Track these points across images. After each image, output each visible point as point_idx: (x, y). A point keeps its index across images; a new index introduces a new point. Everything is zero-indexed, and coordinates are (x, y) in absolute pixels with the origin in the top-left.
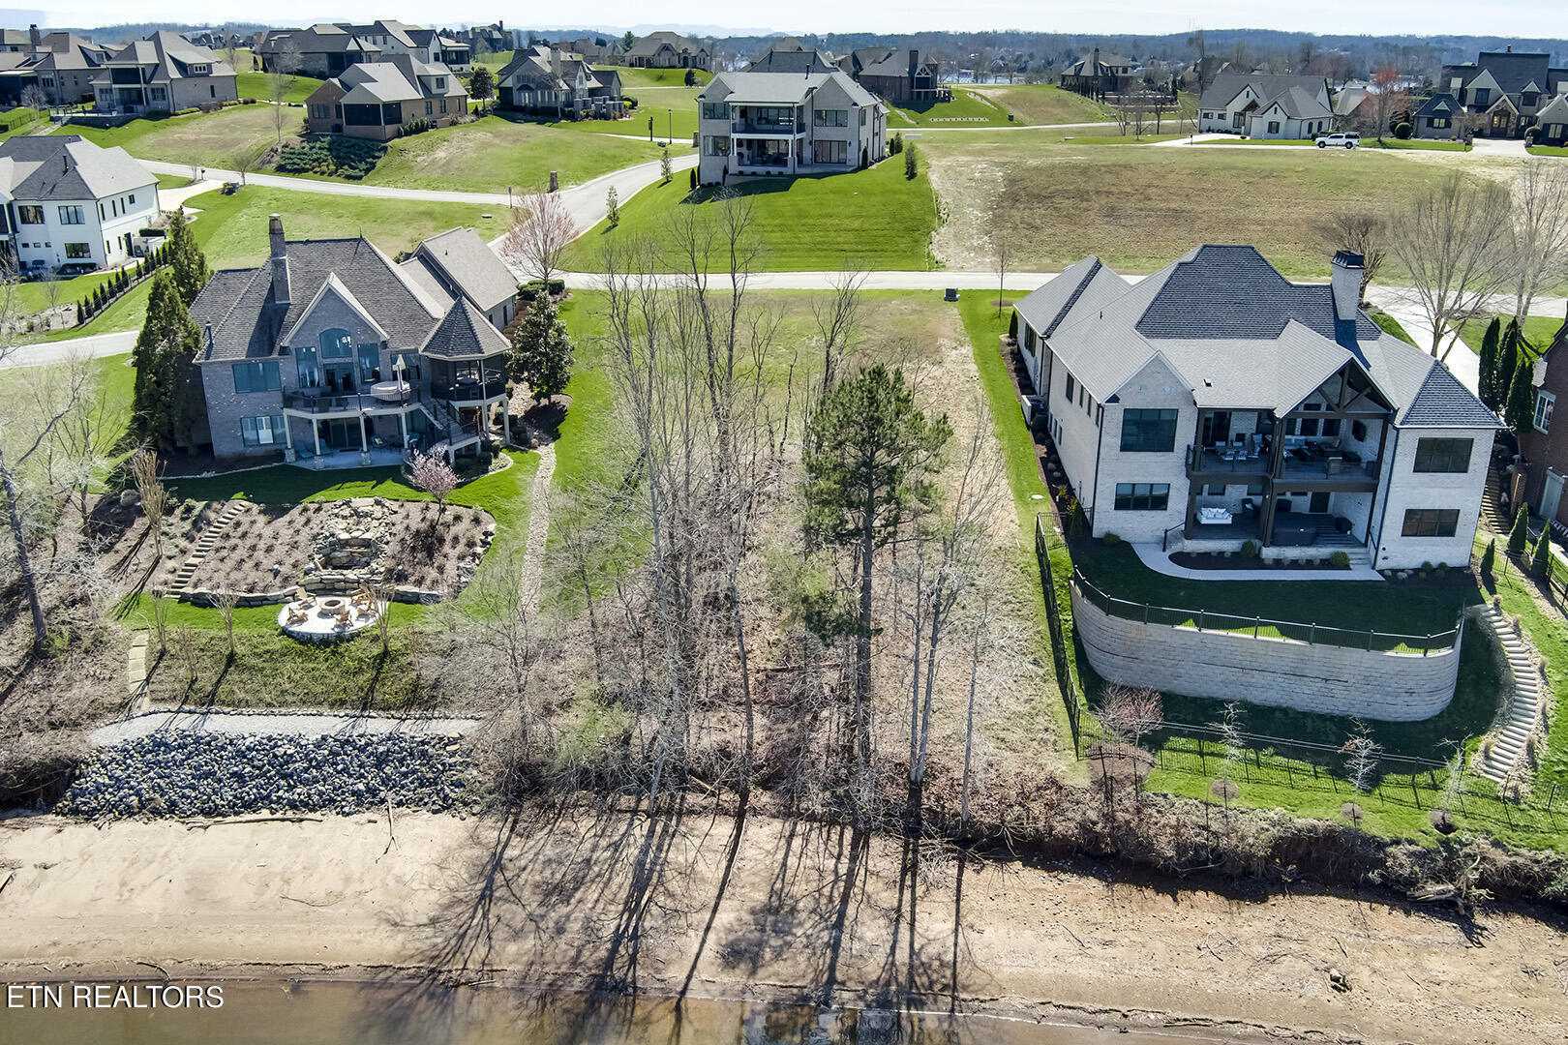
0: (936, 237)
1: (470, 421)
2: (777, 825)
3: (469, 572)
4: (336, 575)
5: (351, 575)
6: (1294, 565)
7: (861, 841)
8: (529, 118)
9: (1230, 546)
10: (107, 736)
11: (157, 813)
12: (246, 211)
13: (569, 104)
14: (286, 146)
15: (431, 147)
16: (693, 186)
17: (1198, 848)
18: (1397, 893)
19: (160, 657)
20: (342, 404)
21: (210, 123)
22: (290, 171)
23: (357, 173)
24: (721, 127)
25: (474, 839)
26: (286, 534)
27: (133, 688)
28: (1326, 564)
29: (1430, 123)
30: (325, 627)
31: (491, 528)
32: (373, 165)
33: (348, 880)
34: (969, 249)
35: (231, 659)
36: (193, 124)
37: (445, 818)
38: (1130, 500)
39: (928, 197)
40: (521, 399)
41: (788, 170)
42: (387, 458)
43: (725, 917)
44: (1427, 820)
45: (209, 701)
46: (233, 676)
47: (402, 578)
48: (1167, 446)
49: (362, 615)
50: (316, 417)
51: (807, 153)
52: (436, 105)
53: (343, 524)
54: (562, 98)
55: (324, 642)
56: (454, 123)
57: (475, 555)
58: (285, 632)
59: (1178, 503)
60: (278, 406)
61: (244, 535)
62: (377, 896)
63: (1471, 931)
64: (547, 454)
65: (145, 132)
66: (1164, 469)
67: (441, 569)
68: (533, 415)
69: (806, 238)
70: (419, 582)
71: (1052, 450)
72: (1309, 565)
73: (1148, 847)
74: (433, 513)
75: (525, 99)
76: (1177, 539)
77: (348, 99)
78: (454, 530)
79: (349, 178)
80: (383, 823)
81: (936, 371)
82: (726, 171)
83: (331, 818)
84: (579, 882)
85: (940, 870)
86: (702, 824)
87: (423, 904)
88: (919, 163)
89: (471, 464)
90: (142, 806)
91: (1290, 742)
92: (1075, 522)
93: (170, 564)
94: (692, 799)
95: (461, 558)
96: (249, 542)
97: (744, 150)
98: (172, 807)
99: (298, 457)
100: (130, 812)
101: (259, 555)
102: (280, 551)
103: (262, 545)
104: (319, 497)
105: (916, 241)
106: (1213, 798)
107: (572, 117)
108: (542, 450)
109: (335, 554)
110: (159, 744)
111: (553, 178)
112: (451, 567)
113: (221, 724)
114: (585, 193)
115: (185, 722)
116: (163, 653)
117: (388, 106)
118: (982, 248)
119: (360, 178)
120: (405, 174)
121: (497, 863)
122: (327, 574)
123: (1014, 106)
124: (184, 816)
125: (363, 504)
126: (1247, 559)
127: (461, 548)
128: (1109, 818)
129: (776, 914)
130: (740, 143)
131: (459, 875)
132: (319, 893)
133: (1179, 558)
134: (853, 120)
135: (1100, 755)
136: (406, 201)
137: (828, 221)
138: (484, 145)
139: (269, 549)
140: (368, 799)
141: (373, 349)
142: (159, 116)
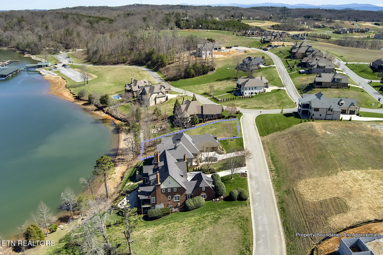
0: (275, 133)
14: (305, 85)
22: (299, 89)
23: (302, 92)
32: (306, 92)
36: (311, 76)
39: (289, 127)
52: (336, 84)
65: (302, 76)
117: (317, 82)
142: (309, 73)
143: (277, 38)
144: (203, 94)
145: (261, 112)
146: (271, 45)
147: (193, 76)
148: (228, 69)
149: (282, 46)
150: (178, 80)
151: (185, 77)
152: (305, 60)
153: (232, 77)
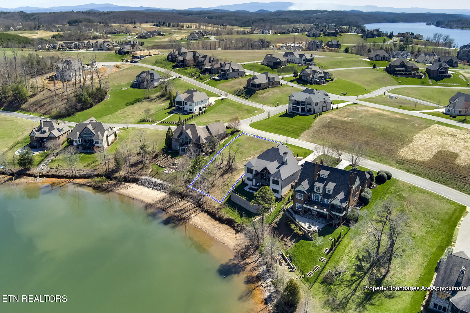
0: (304, 132)
2: (191, 203)
5: (174, 167)
8: (302, 83)
9: (257, 188)
11: (143, 186)
12: (221, 104)
13: (311, 80)
14: (240, 90)
15: (264, 93)
17: (220, 217)
18: (234, 228)
19: (152, 171)
21: (234, 82)
22: (237, 95)
23: (247, 97)
26: (171, 161)
27: (148, 174)
33: (153, 196)
34: (307, 135)
35: (158, 173)
36: (231, 81)
37: (164, 193)
39: (311, 123)
41: (299, 113)
44: (242, 222)
45: (153, 177)
46: (157, 175)
47: (178, 169)
48: (252, 173)
52: (271, 84)
53: (177, 161)
56: (274, 87)
58: (164, 171)
60: (179, 145)
61: (168, 160)
62: (153, 198)
63: (237, 233)
66: (251, 176)
67: (182, 169)
69: (286, 128)
73: (216, 215)
76: (252, 186)
77: (251, 82)
80: (160, 192)
83: (156, 191)
84: (169, 202)
85: (198, 211)
86: (185, 201)
87: (157, 200)
93: (159, 161)
94: (186, 199)
99: (179, 151)
101: (167, 162)
104: (177, 157)
106: (226, 213)
109: (174, 164)
110: (147, 179)
111: (278, 104)
113: (153, 179)
115: (150, 178)
117: (257, 84)
118: (309, 135)
119: (247, 98)
121: (165, 199)
122: (171, 166)
124: (145, 187)
125: (180, 159)
128: (216, 211)
131: (161, 198)
132: (150, 196)
133: (250, 188)
135: (221, 205)
137: (292, 125)
139: (169, 162)
140: (160, 190)
141: (190, 140)
142: (226, 79)
143: (136, 46)
144: (139, 122)
145: (251, 121)
146: (137, 56)
147: (91, 106)
148: (123, 89)
149: (149, 55)
150: (73, 114)
151: (82, 109)
152: (208, 66)
153: (141, 97)
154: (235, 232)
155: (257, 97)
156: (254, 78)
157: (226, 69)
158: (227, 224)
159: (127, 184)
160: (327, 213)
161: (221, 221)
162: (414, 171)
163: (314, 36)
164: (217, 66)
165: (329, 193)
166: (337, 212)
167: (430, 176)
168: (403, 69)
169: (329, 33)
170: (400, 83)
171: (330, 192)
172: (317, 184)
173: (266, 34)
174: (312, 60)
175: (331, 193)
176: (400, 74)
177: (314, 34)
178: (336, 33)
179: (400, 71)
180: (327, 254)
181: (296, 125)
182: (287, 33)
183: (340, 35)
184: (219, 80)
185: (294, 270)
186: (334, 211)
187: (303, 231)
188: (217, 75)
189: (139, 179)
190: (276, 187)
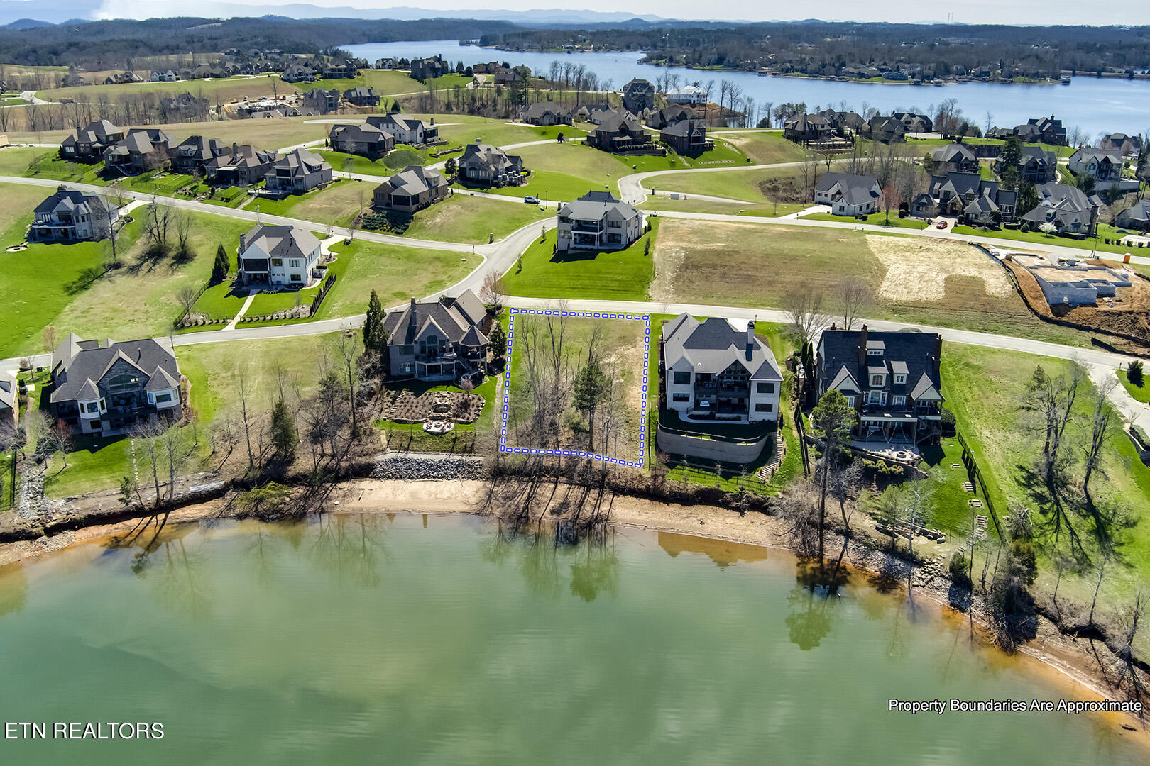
0: (651, 285)
1: (474, 366)
2: (567, 486)
3: (478, 415)
4: (438, 415)
5: (443, 415)
6: (724, 419)
7: (588, 490)
8: (475, 185)
9: (707, 413)
10: (379, 458)
11: (397, 478)
12: (357, 254)
13: (495, 177)
14: (365, 215)
15: (433, 217)
16: (555, 251)
17: (676, 492)
18: (726, 505)
19: (390, 437)
20: (435, 360)
21: (324, 197)
22: (369, 229)
23: (400, 230)
24: (567, 226)
25: (485, 486)
26: (421, 402)
27: (385, 446)
28: (734, 419)
29: (918, 209)
30: (438, 430)
31: (484, 401)
32: (408, 227)
33: (452, 494)
34: (663, 291)
35: (411, 438)
36: (316, 197)
37: (476, 481)
38: (677, 398)
39: (651, 265)
40: (490, 356)
41: (595, 247)
42: (448, 378)
43: (551, 505)
44: (737, 488)
45: (407, 450)
46: (413, 443)
47: (458, 416)
48: (688, 382)
49: (448, 427)
50: (427, 364)
51: (605, 238)
52: (434, 193)
53: (438, 399)
54: (492, 175)
55: (438, 434)
56: (442, 200)
57: (480, 410)
58: (426, 431)
59: (692, 400)
60: (413, 360)
61: (408, 402)
62: (460, 498)
63: (742, 514)
64: (500, 377)
65: (295, 203)
66: (687, 389)
67: (470, 414)
68: (493, 362)
69: (599, 283)
70: (464, 418)
71: (664, 380)
72: (729, 419)
73: (662, 492)
74: (466, 397)
75: (473, 174)
76: (691, 410)
77: (395, 193)
78: (473, 402)
79: (397, 233)
80: (459, 482)
81: (633, 350)
82: (569, 245)
83: (445, 480)
84: (513, 497)
85: (608, 496)
86: (546, 485)
87: (473, 500)
88: (651, 246)
89: (477, 380)
90: (393, 476)
91: (708, 467)
92: (663, 404)
93: (386, 410)
94: (544, 479)
95: (475, 411)
96: (410, 404)
97: (577, 237)
98: (401, 477)
99: (419, 376)
100: (389, 478)
101: (414, 408)
102: (420, 407)
103: (414, 405)
104: (430, 390)
105: (643, 287)
106: (682, 480)
107: (498, 186)
108: (498, 376)
109: (437, 408)
110: (396, 461)
111: (492, 237)
112: (472, 413)
113: (411, 456)
114: (507, 244)
115: (402, 455)
116: (391, 436)
118: (669, 290)
119: (402, 233)
120: (423, 232)
121: (492, 492)
122: (435, 414)
123: (752, 151)
124: (404, 479)
125: (444, 393)
126: (711, 417)
127: (475, 408)
128: (654, 485)
129: (565, 505)
130: (575, 234)
131: (481, 494)
132: (445, 497)
133: (691, 417)
134: (624, 226)
135: (655, 469)
136: (427, 250)
137: (608, 276)
138: (458, 214)
139: (417, 407)
140: (454, 476)
141: (444, 342)
142: (300, 193)
144: (173, 330)
148: (11, 250)
152: (224, 164)
153: (93, 266)
154: (737, 514)
155: (422, 227)
156: (396, 183)
157: (292, 167)
158: (701, 503)
159: (345, 485)
160: (915, 420)
161: (684, 499)
162: (935, 321)
163: (300, 80)
164: (253, 162)
165: (900, 382)
166: (930, 415)
167: (968, 325)
168: (627, 138)
169: (333, 70)
170: (634, 168)
171: (902, 381)
172: (873, 370)
173: (170, 80)
174: (433, 133)
175: (904, 382)
176: (629, 149)
177: (300, 74)
178: (351, 70)
179: (624, 142)
180: (975, 492)
181: (620, 274)
182: (226, 76)
183: (359, 74)
184: (283, 197)
185: (943, 538)
186: (926, 414)
187: (900, 464)
188: (263, 184)
189: (373, 465)
190: (765, 399)
